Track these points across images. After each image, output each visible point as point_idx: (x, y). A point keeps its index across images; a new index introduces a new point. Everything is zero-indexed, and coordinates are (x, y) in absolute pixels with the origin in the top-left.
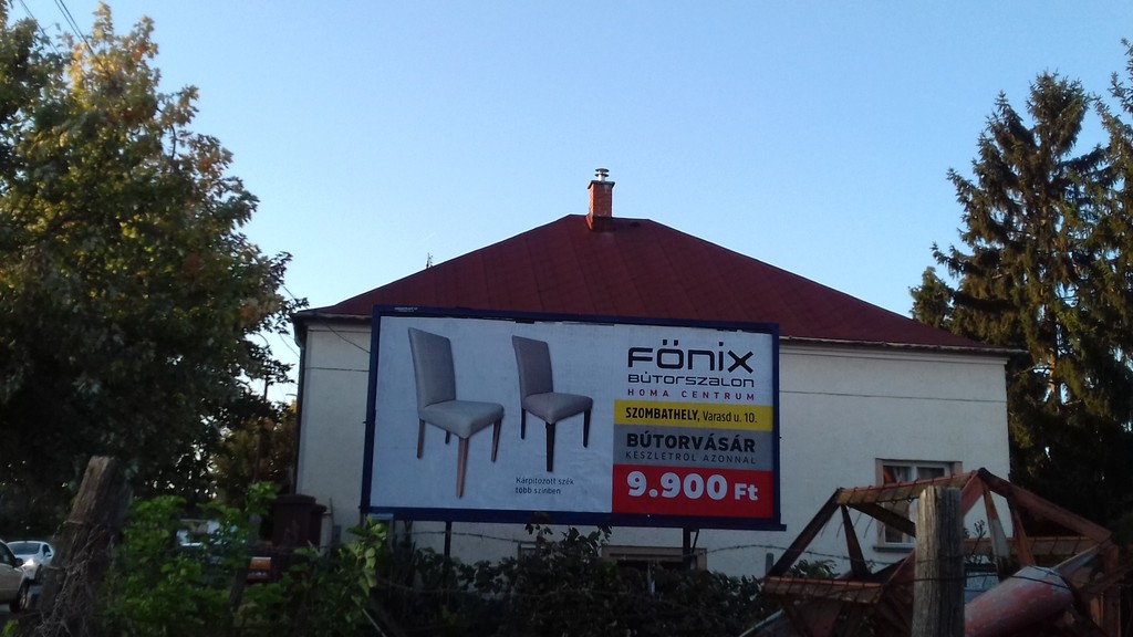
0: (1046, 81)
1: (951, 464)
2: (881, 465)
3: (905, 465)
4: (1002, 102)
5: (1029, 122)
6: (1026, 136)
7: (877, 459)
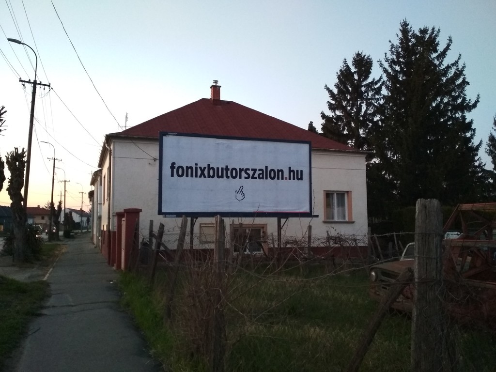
0: (358, 55)
1: (348, 192)
2: (325, 192)
3: (331, 192)
4: (345, 62)
5: (353, 69)
6: (352, 74)
7: (324, 191)
